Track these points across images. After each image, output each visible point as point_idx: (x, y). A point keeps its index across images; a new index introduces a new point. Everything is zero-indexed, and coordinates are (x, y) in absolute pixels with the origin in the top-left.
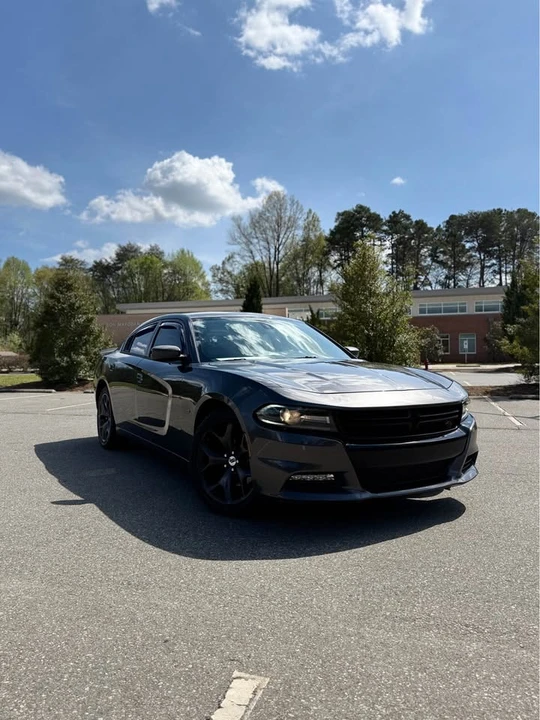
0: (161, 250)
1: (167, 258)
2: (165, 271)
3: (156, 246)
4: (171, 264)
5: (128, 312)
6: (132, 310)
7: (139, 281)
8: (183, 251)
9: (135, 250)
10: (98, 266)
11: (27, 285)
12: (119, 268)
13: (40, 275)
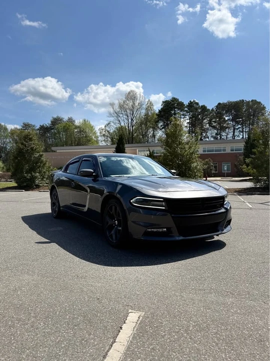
0: (73, 119)
1: (77, 124)
2: (76, 131)
3: (71, 117)
4: (79, 127)
5: (58, 151)
6: (60, 150)
7: (63, 135)
8: (85, 120)
9: (61, 120)
10: (42, 128)
11: (6, 137)
12: (52, 129)
13: (13, 132)
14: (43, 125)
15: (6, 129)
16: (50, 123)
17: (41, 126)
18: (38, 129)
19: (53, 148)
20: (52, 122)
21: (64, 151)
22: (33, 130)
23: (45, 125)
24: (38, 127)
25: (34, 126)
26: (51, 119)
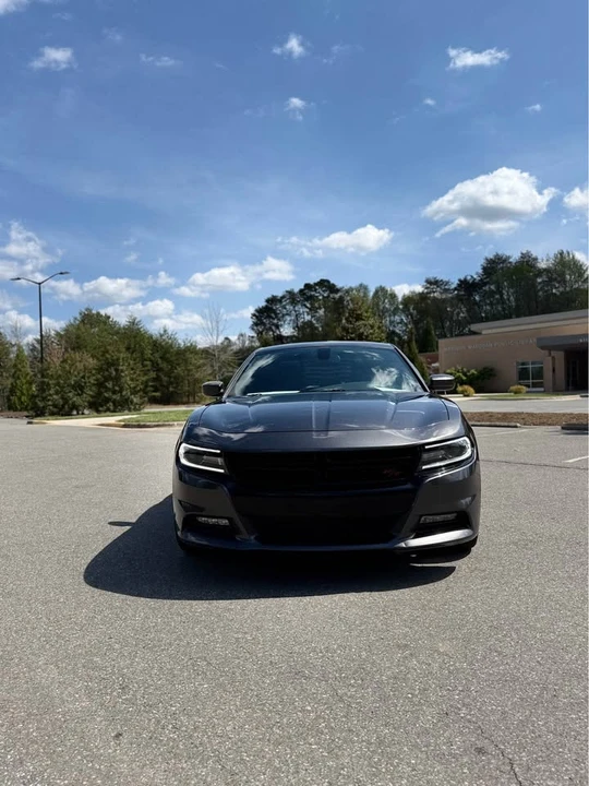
0: (534, 256)
1: (542, 265)
2: (539, 280)
3: (528, 252)
4: (547, 270)
5: (484, 332)
6: (488, 329)
7: (509, 295)
8: (562, 253)
9: (504, 261)
10: (463, 284)
11: (395, 312)
12: (485, 284)
13: (408, 300)
14: (465, 279)
15: (393, 296)
16: (480, 271)
17: (460, 280)
18: (455, 289)
19: (474, 327)
20: (484, 269)
21: (494, 331)
22: (446, 291)
23: (469, 278)
24: (454, 283)
25: (447, 283)
26: (483, 262)
